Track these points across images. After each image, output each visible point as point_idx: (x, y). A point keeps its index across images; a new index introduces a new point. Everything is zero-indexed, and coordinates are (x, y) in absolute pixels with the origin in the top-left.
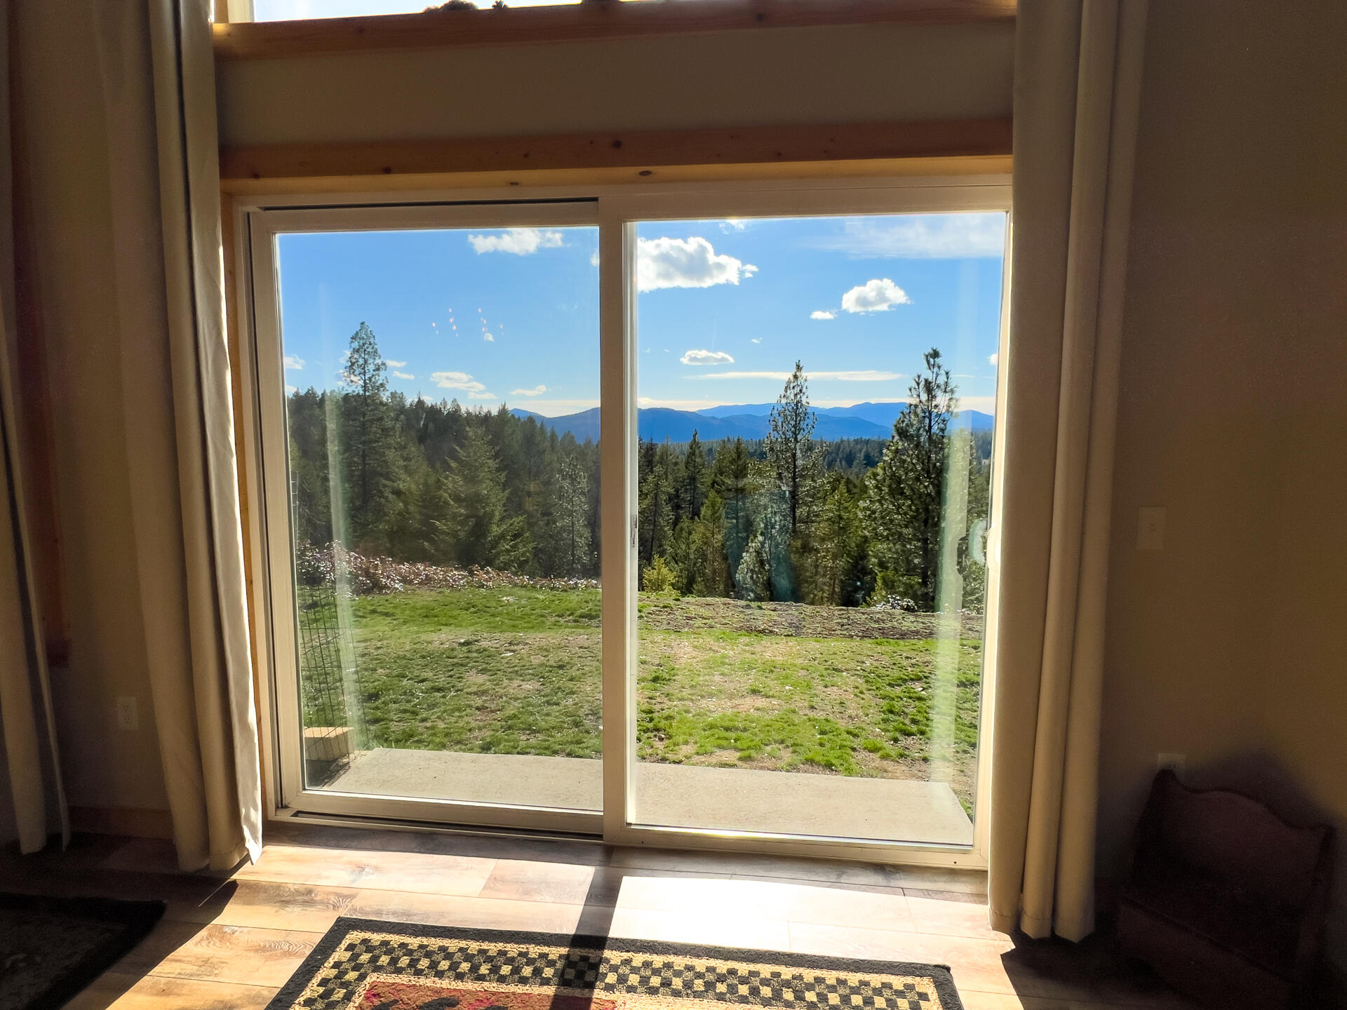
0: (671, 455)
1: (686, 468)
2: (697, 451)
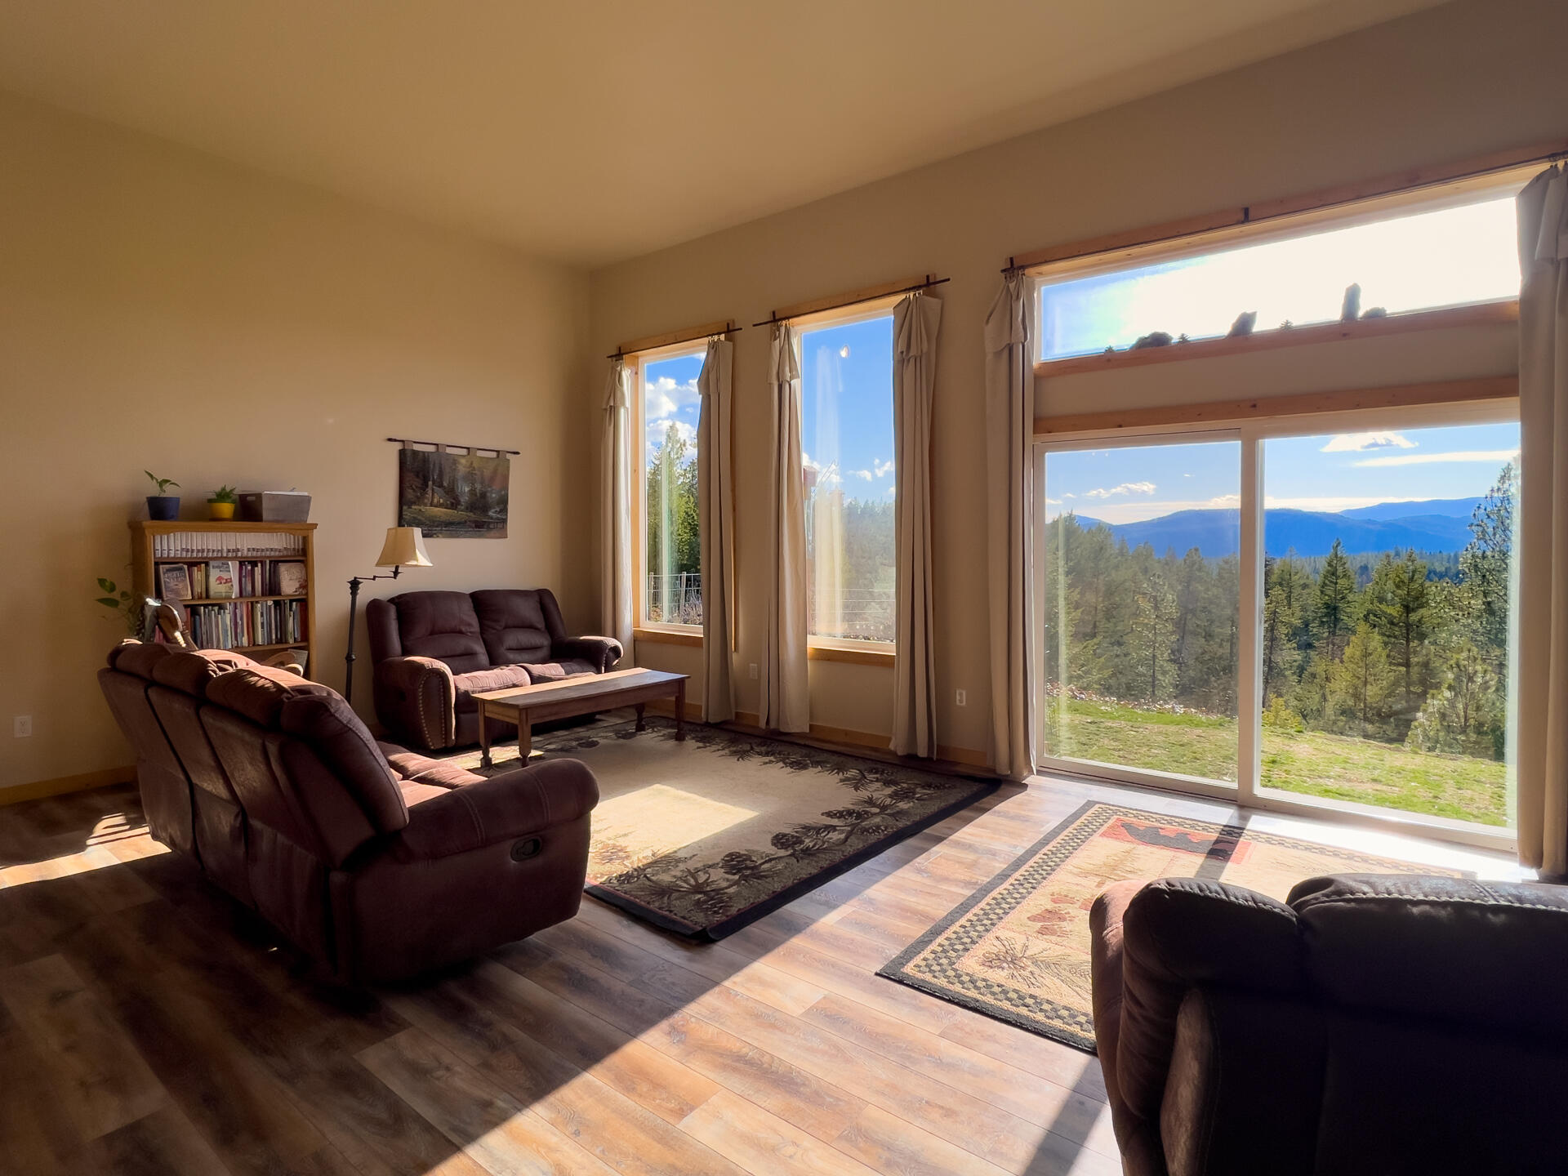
0: (1297, 573)
1: (1322, 592)
2: (1340, 570)
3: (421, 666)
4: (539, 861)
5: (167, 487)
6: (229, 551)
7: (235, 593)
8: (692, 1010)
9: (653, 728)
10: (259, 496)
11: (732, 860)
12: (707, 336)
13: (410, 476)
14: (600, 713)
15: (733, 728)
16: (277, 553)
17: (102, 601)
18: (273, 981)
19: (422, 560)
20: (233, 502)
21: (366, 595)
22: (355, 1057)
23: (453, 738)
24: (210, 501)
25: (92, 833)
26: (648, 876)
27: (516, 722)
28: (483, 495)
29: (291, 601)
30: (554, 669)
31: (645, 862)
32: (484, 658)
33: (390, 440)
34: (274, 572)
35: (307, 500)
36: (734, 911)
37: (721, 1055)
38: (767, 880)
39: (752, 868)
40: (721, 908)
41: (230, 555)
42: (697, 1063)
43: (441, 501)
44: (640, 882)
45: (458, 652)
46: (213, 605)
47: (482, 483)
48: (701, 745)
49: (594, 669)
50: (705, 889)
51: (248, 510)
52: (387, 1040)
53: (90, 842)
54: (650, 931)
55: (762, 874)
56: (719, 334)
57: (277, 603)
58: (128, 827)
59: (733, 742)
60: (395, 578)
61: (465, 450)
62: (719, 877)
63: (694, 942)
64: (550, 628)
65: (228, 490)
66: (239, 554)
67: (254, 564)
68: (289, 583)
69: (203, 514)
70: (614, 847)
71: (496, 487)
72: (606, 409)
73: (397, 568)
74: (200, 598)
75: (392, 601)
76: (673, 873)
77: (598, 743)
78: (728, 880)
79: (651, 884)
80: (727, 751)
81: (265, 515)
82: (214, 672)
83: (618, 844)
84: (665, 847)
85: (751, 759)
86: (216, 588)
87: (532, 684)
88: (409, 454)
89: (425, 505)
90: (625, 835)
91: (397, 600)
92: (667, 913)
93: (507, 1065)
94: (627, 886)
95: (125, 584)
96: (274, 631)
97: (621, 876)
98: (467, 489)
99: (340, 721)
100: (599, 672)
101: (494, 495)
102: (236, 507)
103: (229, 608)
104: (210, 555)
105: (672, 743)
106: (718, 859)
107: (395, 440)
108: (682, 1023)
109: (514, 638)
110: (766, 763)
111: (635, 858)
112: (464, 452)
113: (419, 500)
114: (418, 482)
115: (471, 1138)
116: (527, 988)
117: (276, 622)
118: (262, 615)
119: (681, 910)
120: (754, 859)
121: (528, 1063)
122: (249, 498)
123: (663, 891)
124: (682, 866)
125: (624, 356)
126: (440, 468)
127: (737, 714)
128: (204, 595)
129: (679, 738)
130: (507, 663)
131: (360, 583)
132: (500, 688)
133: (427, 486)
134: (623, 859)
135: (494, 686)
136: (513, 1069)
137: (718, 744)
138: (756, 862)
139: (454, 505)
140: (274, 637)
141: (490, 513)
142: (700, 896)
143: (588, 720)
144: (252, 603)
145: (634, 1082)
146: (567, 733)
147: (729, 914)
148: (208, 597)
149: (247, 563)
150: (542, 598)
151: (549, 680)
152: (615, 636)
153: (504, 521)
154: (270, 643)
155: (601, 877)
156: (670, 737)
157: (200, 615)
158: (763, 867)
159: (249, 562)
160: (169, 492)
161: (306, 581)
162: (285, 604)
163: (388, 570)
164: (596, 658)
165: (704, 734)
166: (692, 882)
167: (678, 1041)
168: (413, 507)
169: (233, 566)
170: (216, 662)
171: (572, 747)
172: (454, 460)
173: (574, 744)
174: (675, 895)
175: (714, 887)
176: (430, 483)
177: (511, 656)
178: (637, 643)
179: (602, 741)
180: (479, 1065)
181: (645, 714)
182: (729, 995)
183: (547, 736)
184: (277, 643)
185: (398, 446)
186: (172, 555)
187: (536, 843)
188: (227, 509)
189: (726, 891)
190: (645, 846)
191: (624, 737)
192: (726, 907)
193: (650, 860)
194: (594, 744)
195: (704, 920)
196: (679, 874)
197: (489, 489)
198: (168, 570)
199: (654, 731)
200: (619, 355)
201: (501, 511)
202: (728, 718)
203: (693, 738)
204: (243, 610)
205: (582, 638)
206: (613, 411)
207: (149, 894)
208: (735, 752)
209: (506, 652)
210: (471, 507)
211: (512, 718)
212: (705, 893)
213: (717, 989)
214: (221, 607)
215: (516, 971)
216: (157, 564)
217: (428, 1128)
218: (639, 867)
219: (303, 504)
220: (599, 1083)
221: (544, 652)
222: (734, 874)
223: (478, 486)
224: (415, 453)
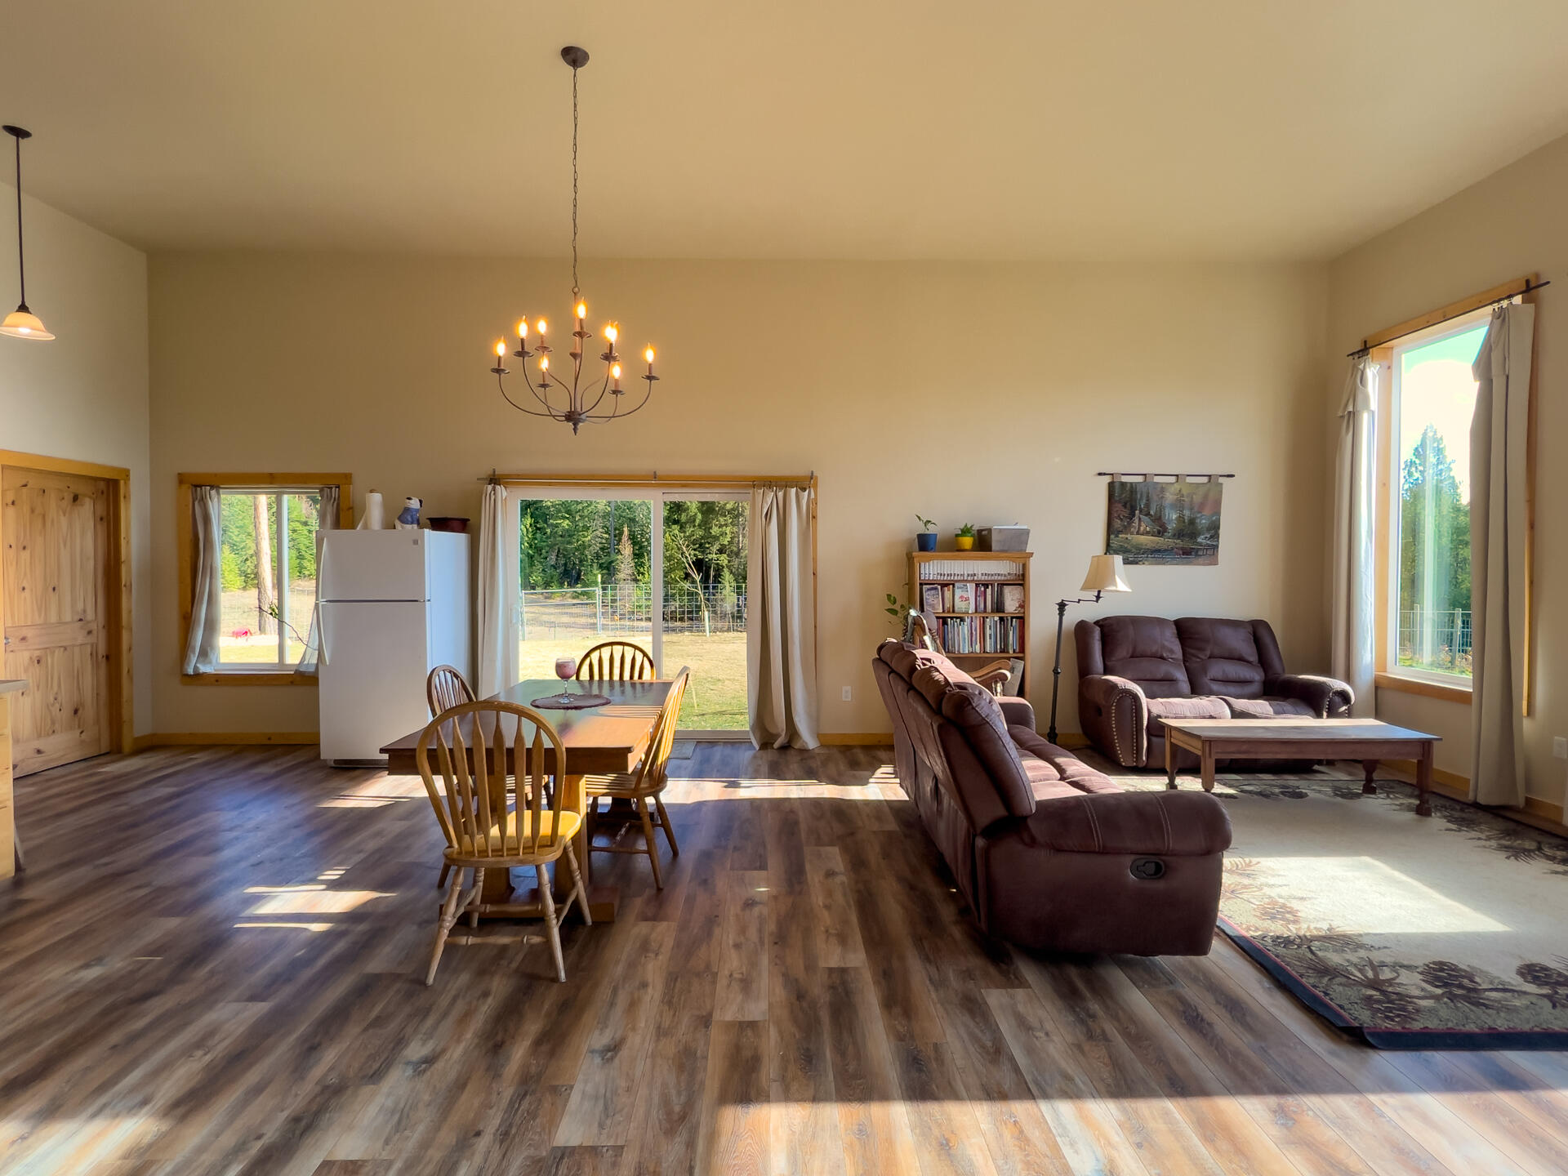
3: (1114, 686)
4: (1160, 885)
5: (929, 525)
6: (968, 575)
7: (972, 609)
8: (1312, 1102)
9: (1388, 794)
10: (990, 530)
11: (1442, 970)
12: (1491, 304)
13: (1118, 507)
14: (1320, 762)
15: (1517, 817)
16: (1003, 578)
17: (889, 610)
18: (947, 913)
19: (1121, 585)
20: (973, 536)
21: (1073, 616)
22: (982, 991)
23: (1144, 758)
24: (957, 535)
25: (873, 775)
26: (1313, 948)
27: (1199, 753)
28: (1192, 522)
29: (1012, 618)
30: (1261, 706)
31: (1315, 933)
32: (1185, 686)
33: (1100, 474)
34: (1001, 594)
35: (1027, 532)
36: (1417, 1026)
37: (1332, 1165)
38: (1487, 1011)
39: (1470, 990)
40: (1399, 1016)
41: (969, 578)
42: (1297, 1157)
43: (1148, 529)
44: (1300, 951)
45: (1159, 676)
46: (957, 618)
47: (1191, 509)
48: (1454, 827)
49: (1312, 713)
50: (1384, 988)
51: (983, 542)
52: (1009, 990)
53: (871, 780)
54: (1296, 1006)
55: (1482, 1001)
56: (1510, 297)
57: (1001, 619)
58: (893, 776)
59: (1509, 835)
60: (1097, 601)
61: (1174, 477)
62: (1411, 983)
63: (1345, 1037)
64: (1263, 662)
65: (969, 526)
66: (976, 578)
67: (986, 586)
68: (1011, 605)
69: (952, 547)
70: (1283, 906)
71: (1207, 512)
72: (1342, 417)
73: (1099, 592)
74: (949, 612)
75: (1097, 623)
76: (1348, 957)
77: (1308, 796)
78: (1423, 990)
79: (1313, 958)
80: (1493, 843)
81: (994, 546)
82: (919, 666)
83: (1289, 905)
84: (1348, 924)
85: (1532, 862)
86: (960, 605)
87: (1232, 718)
88: (1117, 486)
89: (1132, 534)
90: (1302, 899)
91: (1101, 623)
92: (1322, 994)
93: (1097, 1056)
94: (1281, 950)
95: (901, 599)
96: (998, 642)
97: (1278, 937)
98: (1174, 517)
99: (980, 714)
100: (1319, 715)
101: (1204, 521)
102: (974, 540)
103: (968, 621)
104: (956, 578)
105: (1411, 816)
106: (1420, 962)
107: (1105, 474)
108: (1295, 1109)
109: (1218, 669)
110: (1557, 873)
111: (1304, 926)
112: (1173, 479)
113: (1126, 529)
114: (1126, 512)
115: (1046, 1096)
116: (1139, 1002)
117: (1000, 631)
118: (990, 629)
119: (1342, 998)
120: (1477, 979)
121: (1116, 1064)
122: (983, 533)
123: (1326, 971)
124: (1362, 953)
125: (1371, 350)
126: (1148, 496)
127: (1528, 801)
128: (951, 610)
129: (1422, 811)
130: (1210, 693)
131: (1066, 605)
132: (1195, 718)
133: (1134, 516)
134: (1289, 921)
135: (1188, 714)
136: (1101, 1062)
137: (1481, 831)
138: (1480, 985)
139: (1161, 533)
140: (999, 647)
141: (1199, 540)
142: (1374, 993)
143: (1302, 767)
144: (983, 617)
145: (1215, 1135)
146: (1273, 778)
147: (1407, 1026)
148: (954, 611)
149: (982, 585)
150: (1257, 631)
151: (1254, 717)
152: (1348, 678)
153: (1215, 547)
154: (996, 652)
155: (1255, 931)
156: (1409, 808)
157: (947, 625)
158: (1487, 993)
159: (983, 585)
160: (931, 529)
161: (1024, 602)
162: (1007, 620)
163: (1092, 595)
164: (1313, 699)
165: (1464, 815)
166: (1370, 974)
167: (1282, 1124)
168: (1120, 536)
169: (971, 587)
170: (922, 659)
171: (1273, 794)
172: (1162, 487)
173: (1277, 790)
174: (1339, 980)
175: (1398, 990)
176: (1137, 512)
177: (1215, 687)
178: (1379, 692)
179: (1311, 794)
180: (1073, 1044)
181: (1375, 776)
182: (1371, 1111)
183: (1246, 776)
184: (1001, 652)
185: (1108, 479)
186: (931, 578)
187: (1158, 867)
188: (967, 542)
189: (1415, 1000)
190: (1322, 916)
191: (1343, 796)
192: (1407, 1017)
193: (1323, 933)
194: (1301, 796)
195: (1368, 1020)
196: (1355, 960)
197: (1199, 515)
198: (928, 590)
199: (1388, 797)
200: (1364, 350)
201: (1211, 537)
202: (1512, 803)
203: (1445, 817)
204: (977, 623)
205: (1301, 677)
206: (1352, 417)
207: (892, 826)
208: (1506, 847)
209: (1209, 682)
210: (1179, 534)
211: (1196, 748)
212: (1383, 992)
213: (1356, 1098)
214: (962, 620)
215: (1134, 983)
216: (921, 584)
217: (1016, 1069)
218: (1305, 936)
219: (1022, 536)
220: (1177, 1116)
221: (1255, 688)
222: (1437, 987)
223: (1187, 513)
224: (1123, 484)
